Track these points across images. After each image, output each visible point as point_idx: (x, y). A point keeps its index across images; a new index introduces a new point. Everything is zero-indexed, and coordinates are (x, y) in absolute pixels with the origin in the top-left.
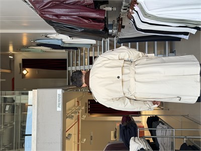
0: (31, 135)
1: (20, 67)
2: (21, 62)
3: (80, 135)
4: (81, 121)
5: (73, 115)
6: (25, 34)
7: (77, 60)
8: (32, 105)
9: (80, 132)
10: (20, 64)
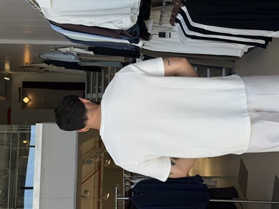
0: (32, 188)
1: (20, 93)
2: (21, 86)
3: (101, 189)
4: (104, 169)
5: (92, 159)
6: (27, 46)
7: (100, 85)
8: (34, 146)
9: (102, 185)
10: (20, 89)
